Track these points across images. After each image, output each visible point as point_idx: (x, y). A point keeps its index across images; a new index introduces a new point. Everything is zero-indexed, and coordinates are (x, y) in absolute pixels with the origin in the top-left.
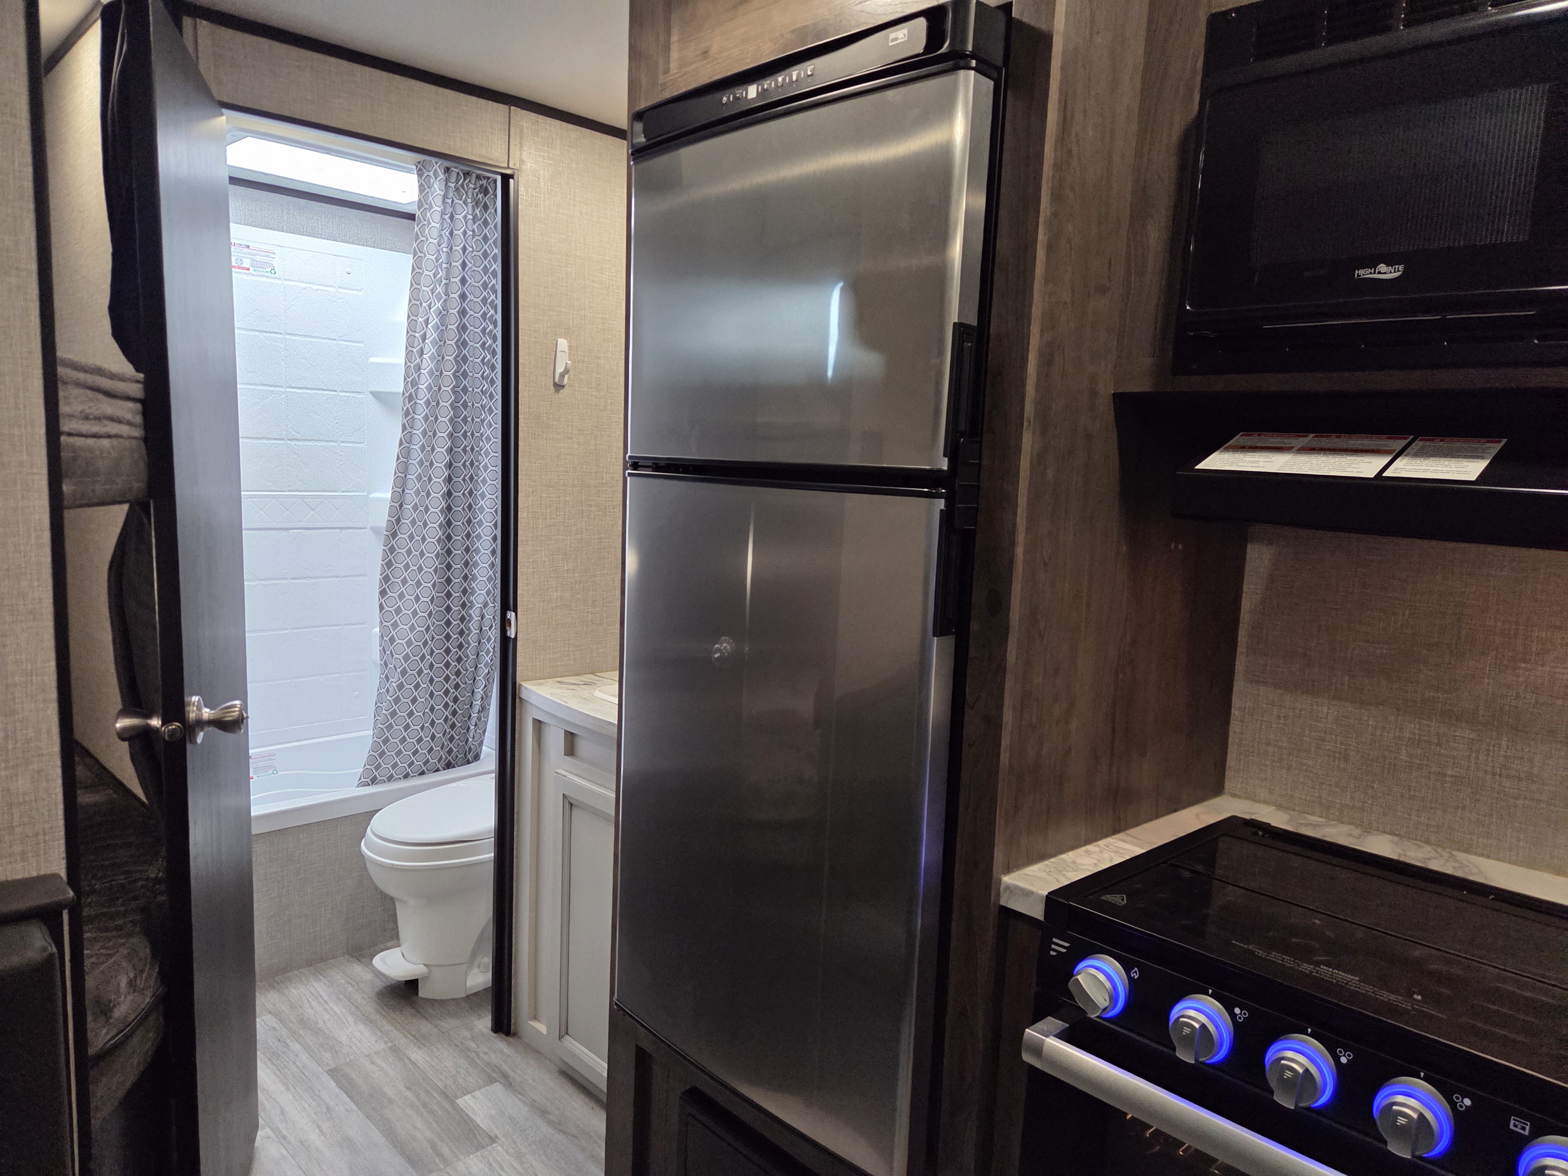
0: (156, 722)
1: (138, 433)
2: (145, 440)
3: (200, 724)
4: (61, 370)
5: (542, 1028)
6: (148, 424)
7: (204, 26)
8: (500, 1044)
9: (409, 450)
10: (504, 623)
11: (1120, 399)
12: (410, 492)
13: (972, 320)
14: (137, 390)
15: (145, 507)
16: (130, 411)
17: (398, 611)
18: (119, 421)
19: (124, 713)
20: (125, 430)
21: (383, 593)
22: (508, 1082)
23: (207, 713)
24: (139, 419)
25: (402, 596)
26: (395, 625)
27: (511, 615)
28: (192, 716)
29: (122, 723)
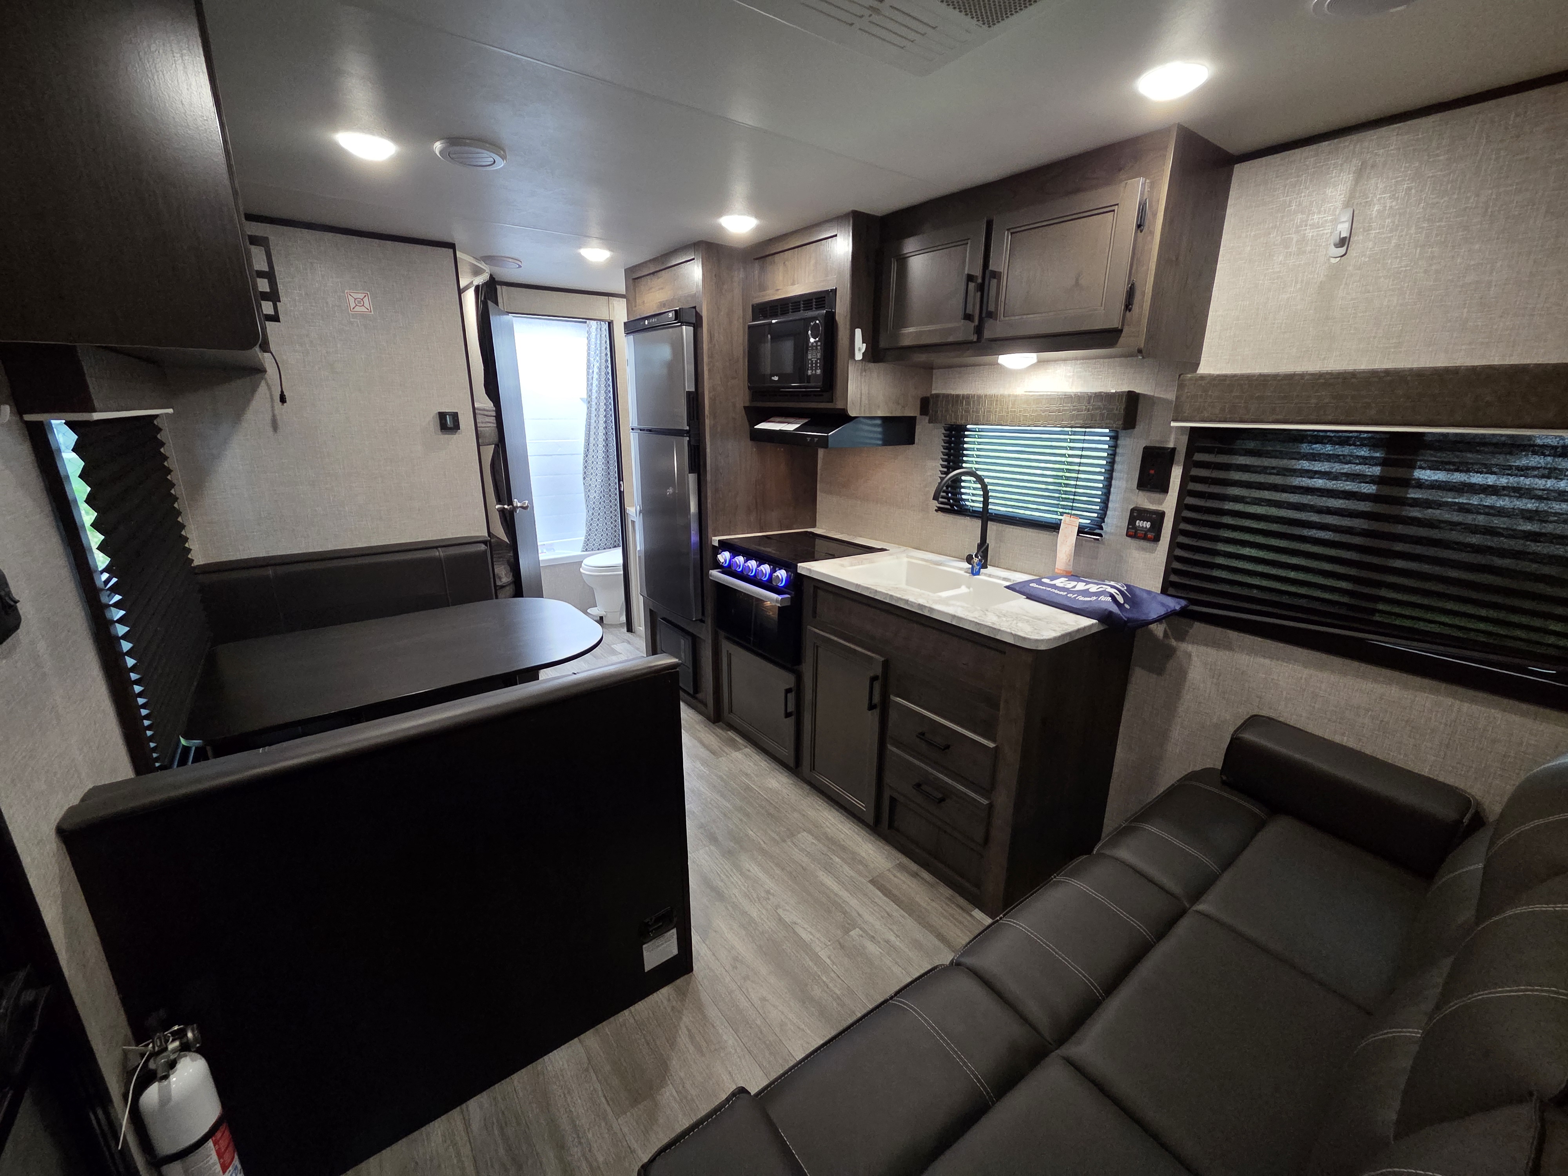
0: (506, 507)
1: (495, 425)
2: (497, 427)
3: (517, 507)
4: (476, 411)
5: (641, 628)
6: (497, 423)
7: (504, 288)
8: (629, 634)
9: (590, 422)
10: (620, 486)
11: (745, 408)
12: (591, 439)
13: (693, 389)
14: (494, 414)
15: (498, 446)
16: (493, 419)
17: (590, 485)
18: (490, 423)
19: (497, 504)
20: (491, 425)
21: (584, 478)
22: (629, 643)
23: (519, 505)
24: (495, 421)
25: (591, 479)
26: (589, 491)
27: (621, 482)
28: (515, 505)
29: (498, 506)
